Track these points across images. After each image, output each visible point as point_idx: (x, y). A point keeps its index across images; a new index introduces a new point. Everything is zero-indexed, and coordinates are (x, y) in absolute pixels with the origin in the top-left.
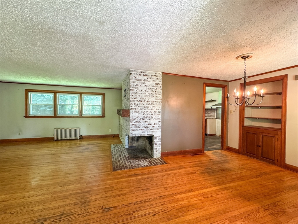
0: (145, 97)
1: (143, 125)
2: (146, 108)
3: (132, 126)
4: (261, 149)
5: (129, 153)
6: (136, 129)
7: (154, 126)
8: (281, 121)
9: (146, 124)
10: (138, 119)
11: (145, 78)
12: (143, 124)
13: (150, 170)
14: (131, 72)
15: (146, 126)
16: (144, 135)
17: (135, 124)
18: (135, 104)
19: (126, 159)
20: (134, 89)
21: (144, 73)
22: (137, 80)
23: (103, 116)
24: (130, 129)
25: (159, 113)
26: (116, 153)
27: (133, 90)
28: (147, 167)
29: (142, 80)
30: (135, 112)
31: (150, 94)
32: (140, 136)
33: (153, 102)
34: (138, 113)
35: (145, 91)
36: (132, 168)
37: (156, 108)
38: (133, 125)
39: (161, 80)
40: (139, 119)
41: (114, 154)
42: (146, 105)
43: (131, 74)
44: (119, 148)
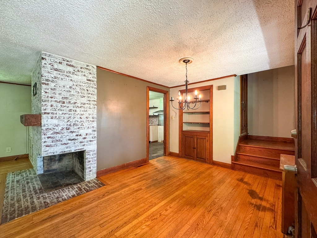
0: (70, 97)
1: (68, 138)
2: (72, 112)
3: (47, 140)
4: (196, 150)
5: (42, 182)
6: (54, 143)
7: (85, 137)
9: (73, 136)
10: (58, 129)
11: (71, 69)
12: (67, 135)
13: (79, 202)
14: (44, 57)
15: (72, 138)
16: (69, 152)
17: (52, 136)
18: (52, 106)
19: (36, 193)
20: (49, 82)
21: (68, 61)
22: (56, 70)
24: (43, 144)
25: (93, 120)
26: (15, 187)
27: (48, 84)
28: (74, 199)
29: (65, 72)
30: (52, 118)
31: (79, 93)
32: (61, 153)
33: (84, 104)
34: (57, 120)
35: (70, 87)
36: (46, 207)
37: (89, 112)
38: (48, 138)
39: (95, 76)
40: (60, 128)
41: (10, 189)
42: (72, 108)
43: (43, 59)
44: (25, 176)
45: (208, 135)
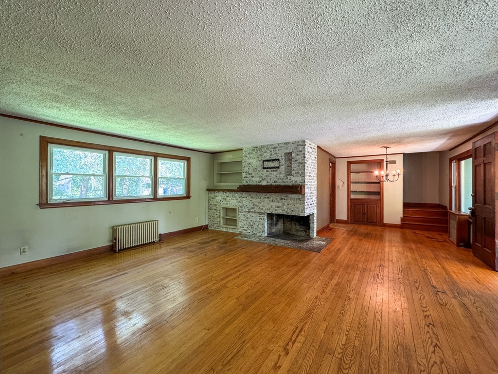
0: (311, 172)
3: (306, 204)
4: (366, 216)
7: (314, 202)
8: (379, 193)
11: (311, 150)
14: (306, 143)
15: (311, 203)
17: (307, 201)
21: (311, 145)
22: (308, 153)
23: (188, 197)
25: (316, 189)
31: (313, 168)
33: (314, 177)
34: (308, 190)
35: (311, 164)
37: (315, 183)
39: (317, 154)
40: (309, 196)
42: (311, 180)
45: (379, 201)
